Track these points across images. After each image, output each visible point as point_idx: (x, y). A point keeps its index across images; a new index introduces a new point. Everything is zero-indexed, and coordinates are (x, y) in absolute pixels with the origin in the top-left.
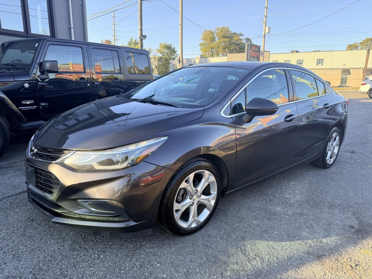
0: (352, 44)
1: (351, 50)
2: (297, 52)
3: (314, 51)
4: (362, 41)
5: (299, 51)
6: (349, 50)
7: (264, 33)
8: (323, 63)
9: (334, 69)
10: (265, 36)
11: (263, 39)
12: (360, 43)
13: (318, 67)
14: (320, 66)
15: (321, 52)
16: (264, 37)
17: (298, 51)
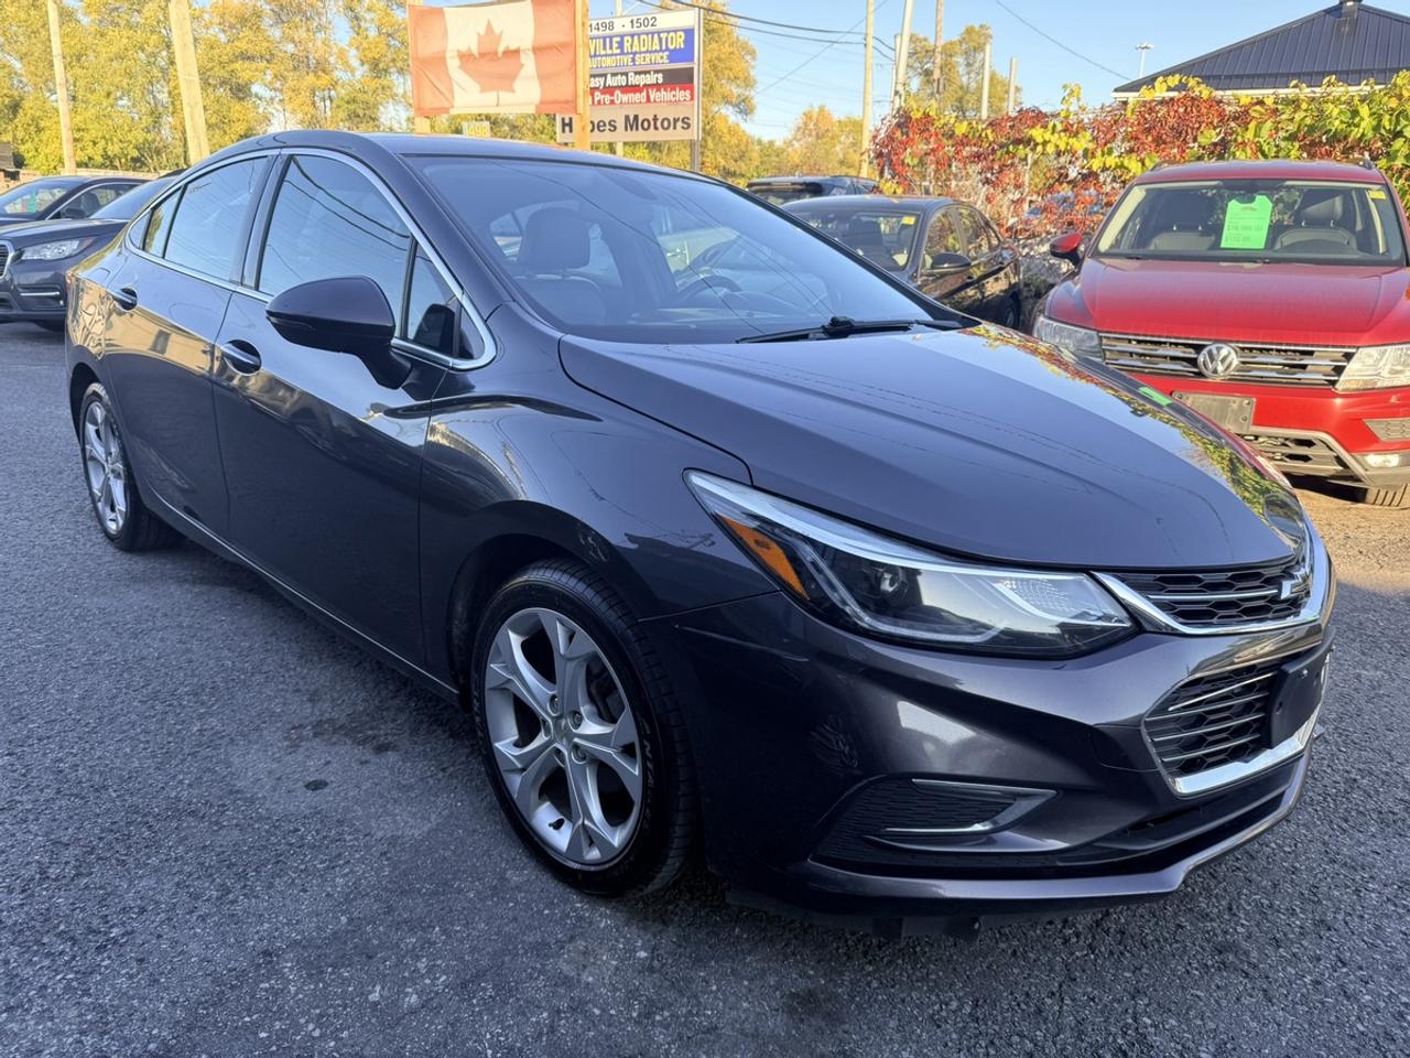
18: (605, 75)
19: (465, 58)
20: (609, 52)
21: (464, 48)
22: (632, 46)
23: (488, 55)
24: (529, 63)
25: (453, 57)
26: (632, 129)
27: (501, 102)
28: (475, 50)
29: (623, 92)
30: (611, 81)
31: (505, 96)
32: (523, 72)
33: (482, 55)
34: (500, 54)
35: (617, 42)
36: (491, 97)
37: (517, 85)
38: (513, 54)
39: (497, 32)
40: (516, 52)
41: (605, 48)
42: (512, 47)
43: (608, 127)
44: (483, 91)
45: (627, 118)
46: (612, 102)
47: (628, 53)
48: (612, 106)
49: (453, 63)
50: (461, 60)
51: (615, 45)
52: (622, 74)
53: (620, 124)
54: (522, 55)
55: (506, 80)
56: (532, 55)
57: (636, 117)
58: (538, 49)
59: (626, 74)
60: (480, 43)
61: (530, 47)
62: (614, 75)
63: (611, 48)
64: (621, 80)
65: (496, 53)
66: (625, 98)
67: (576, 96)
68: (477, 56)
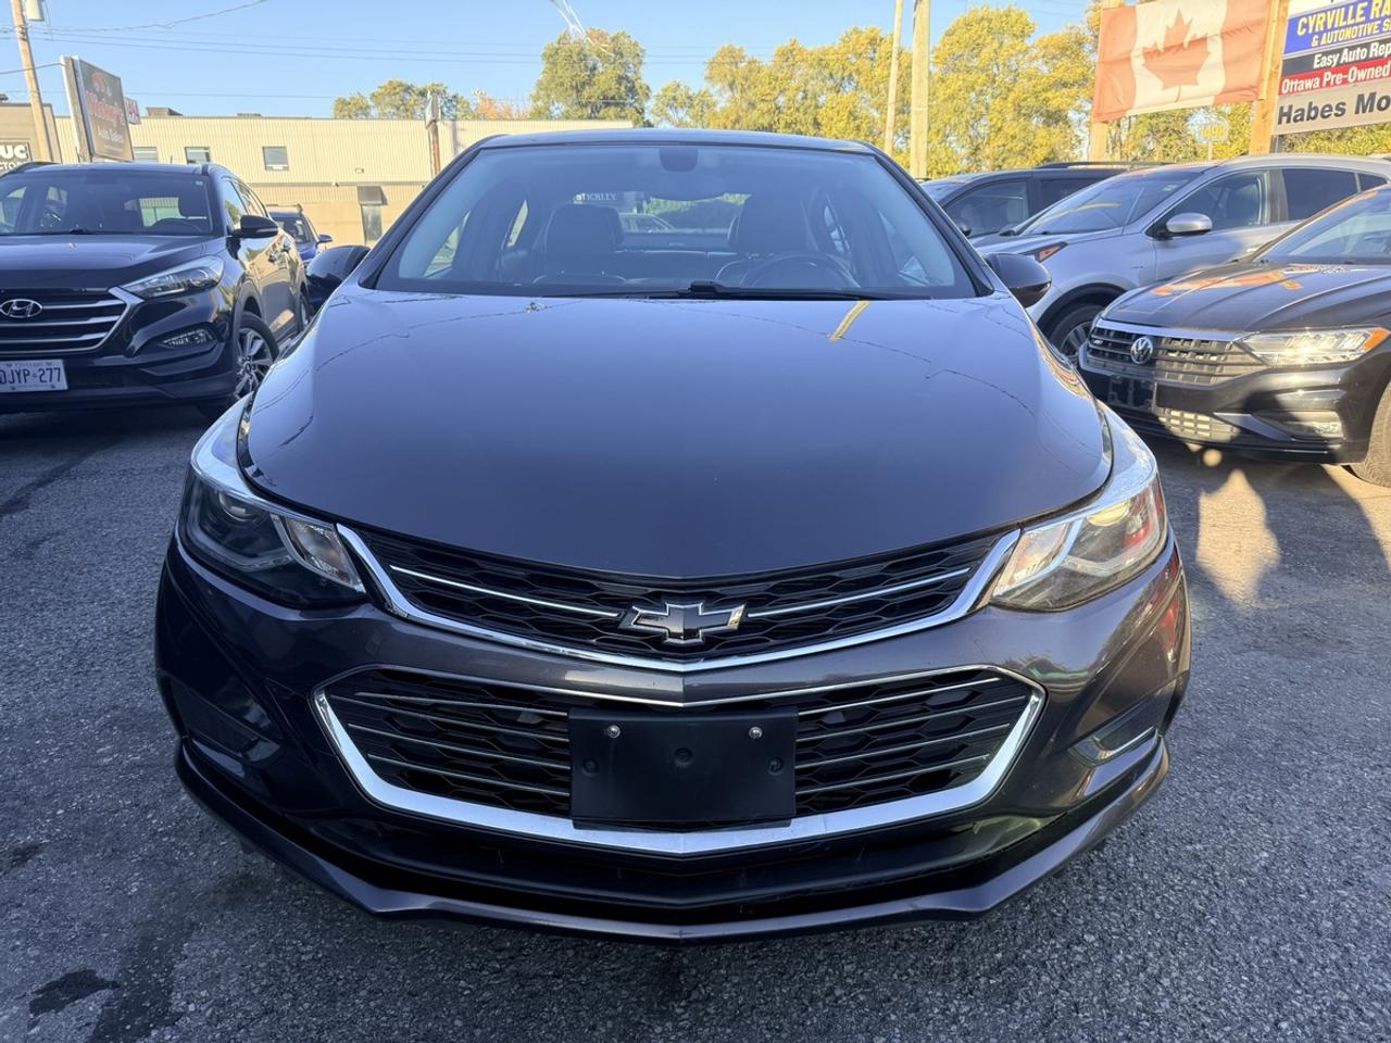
0: (348, 100)
1: (350, 117)
2: (172, 113)
3: (241, 116)
4: (376, 90)
5: (177, 111)
6: (343, 117)
7: (18, 22)
8: (287, 163)
9: (330, 184)
10: (25, 33)
11: (22, 45)
12: (373, 95)
13: (270, 177)
14: (277, 175)
15: (266, 118)
16: (26, 39)
17: (174, 109)
18: (1340, 51)
19: (1150, 54)
20: (1350, 22)
21: (1149, 45)
22: (1381, 10)
23: (1174, 48)
24: (1216, 50)
25: (1137, 56)
26: (1364, 111)
27: (1182, 96)
28: (1161, 47)
29: (1360, 68)
30: (1346, 57)
31: (1187, 90)
32: (1210, 60)
33: (1167, 49)
34: (1186, 45)
35: (1363, 9)
36: (1173, 92)
37: (1201, 76)
38: (1201, 42)
39: (1186, 21)
40: (1204, 40)
41: (1345, 19)
42: (1199, 36)
43: (1335, 111)
44: (1165, 87)
45: (1361, 97)
46: (1345, 81)
47: (1375, 20)
48: (1346, 86)
49: (1138, 63)
50: (1145, 58)
51: (1360, 12)
52: (1362, 46)
53: (1350, 107)
54: (1209, 41)
55: (1190, 72)
56: (1220, 40)
57: (1373, 96)
58: (1227, 33)
59: (1367, 46)
60: (1167, 36)
61: (1218, 32)
62: (1352, 48)
63: (1354, 17)
64: (1361, 54)
65: (1182, 45)
66: (1362, 74)
67: (1260, 80)
68: (1162, 51)
